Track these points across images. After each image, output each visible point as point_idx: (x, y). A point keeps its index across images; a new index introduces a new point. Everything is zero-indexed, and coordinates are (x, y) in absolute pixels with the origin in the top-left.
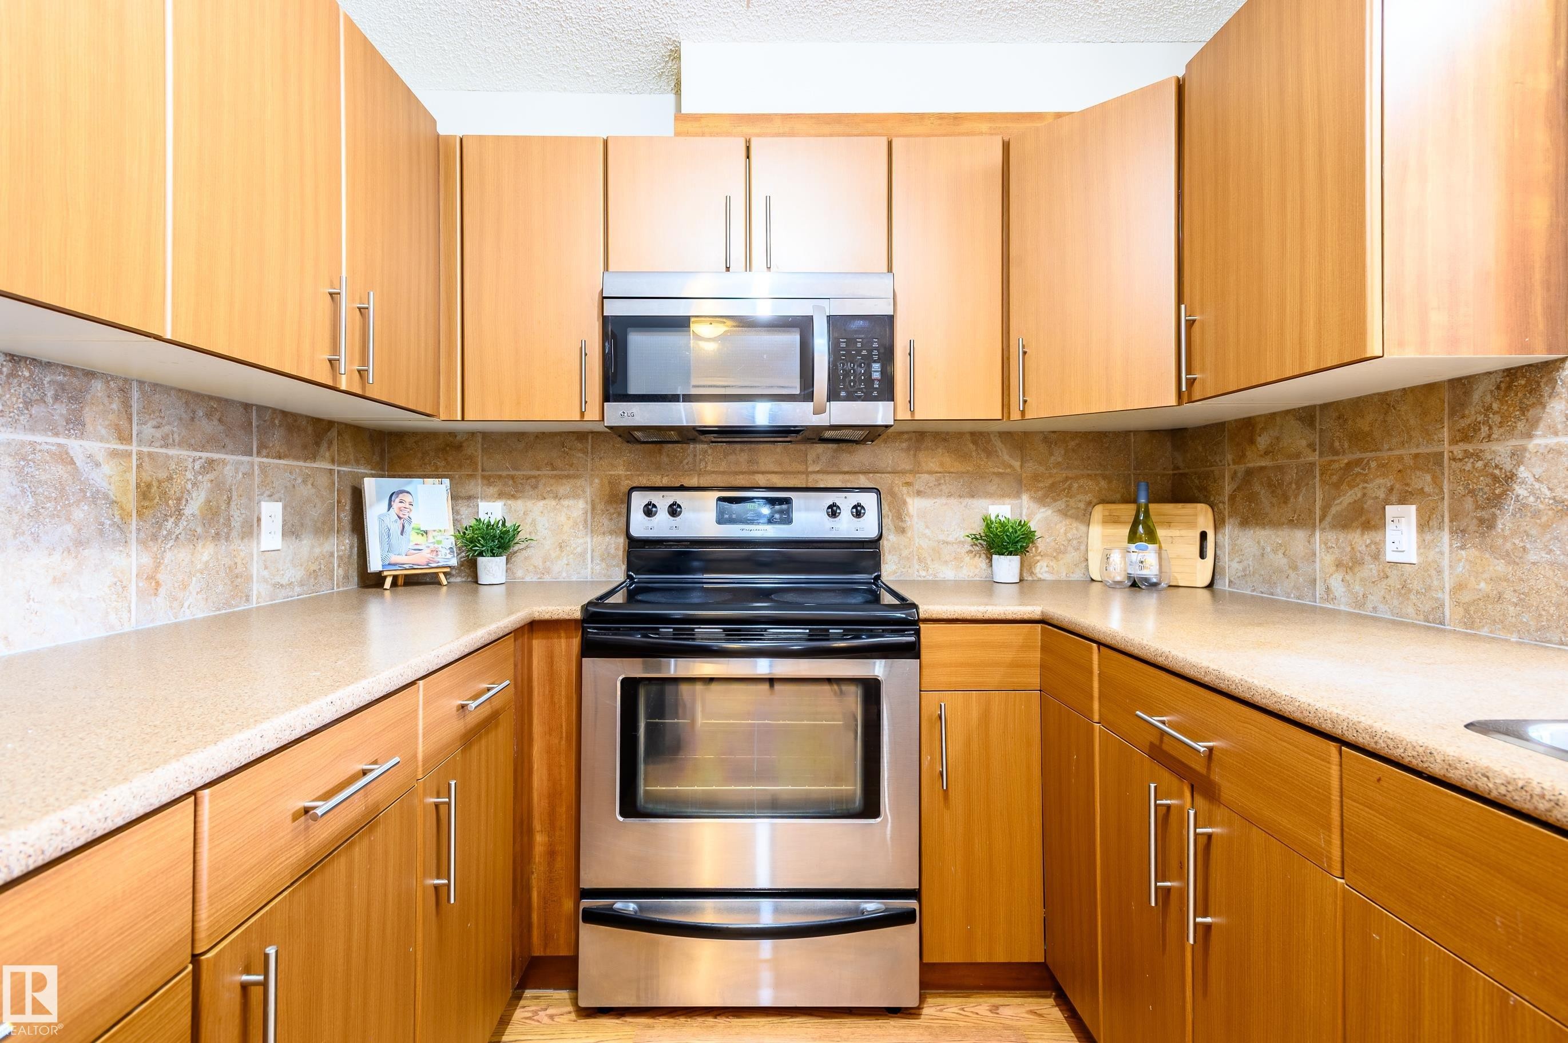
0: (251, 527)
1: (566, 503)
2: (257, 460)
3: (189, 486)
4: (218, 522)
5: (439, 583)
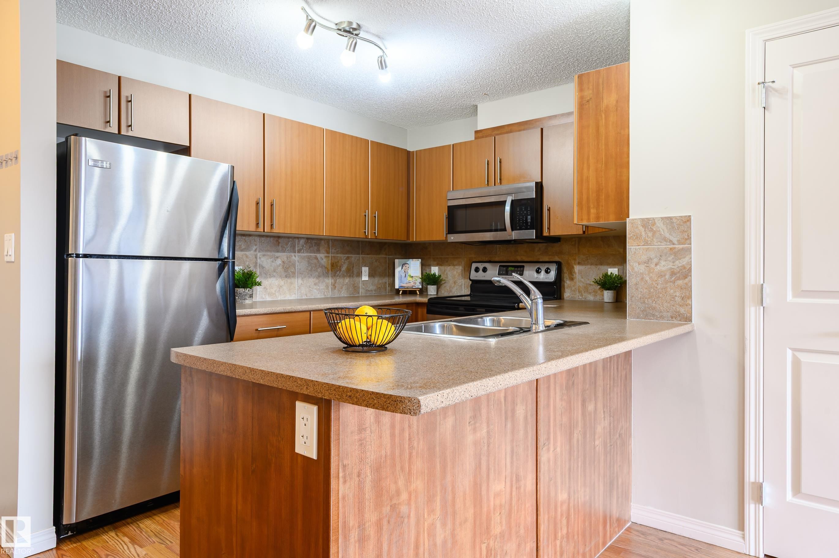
0: (359, 274)
1: (456, 267)
2: (361, 256)
3: (343, 263)
4: (350, 272)
5: (417, 293)
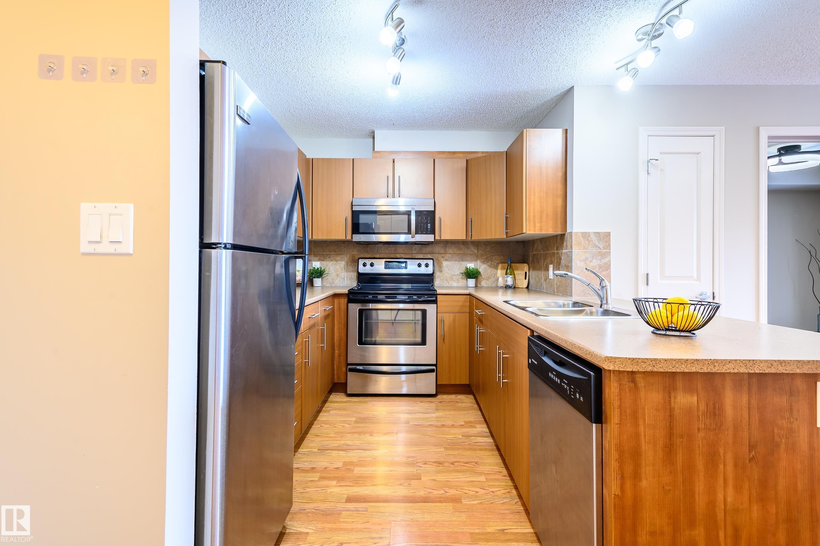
1: (339, 262)
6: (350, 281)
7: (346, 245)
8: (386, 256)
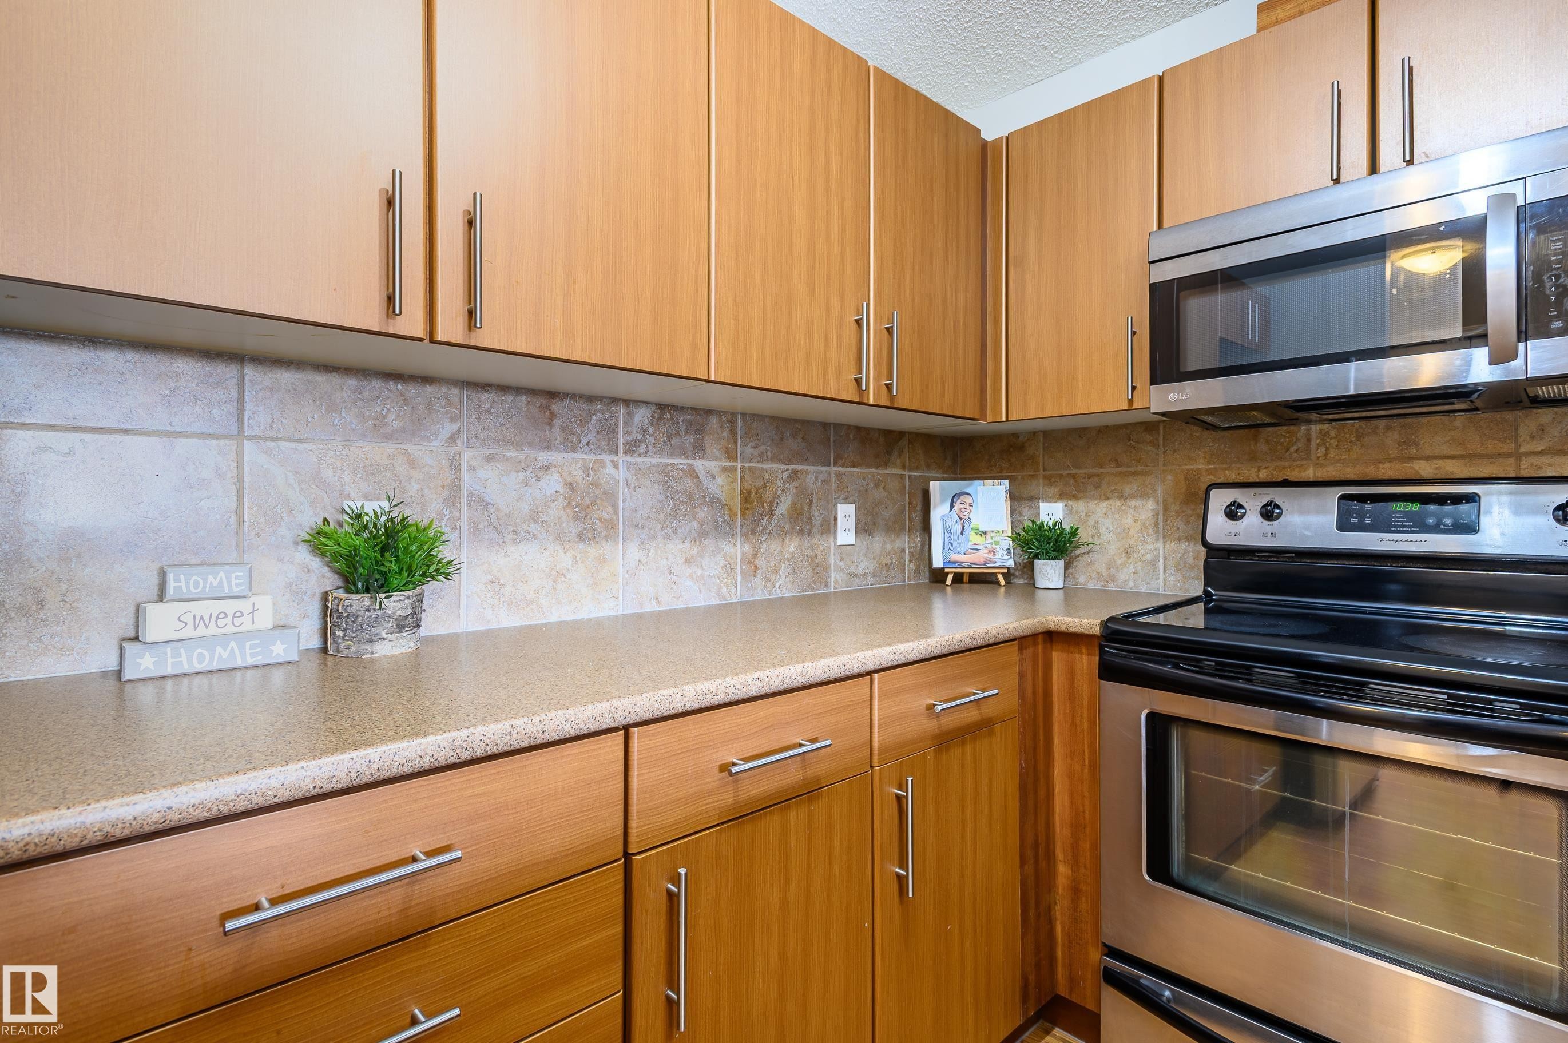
0: (829, 526)
1: (1133, 503)
2: (834, 469)
3: (779, 492)
4: (802, 520)
5: (998, 583)
6: (1179, 576)
7: (1161, 438)
8: (1350, 474)
